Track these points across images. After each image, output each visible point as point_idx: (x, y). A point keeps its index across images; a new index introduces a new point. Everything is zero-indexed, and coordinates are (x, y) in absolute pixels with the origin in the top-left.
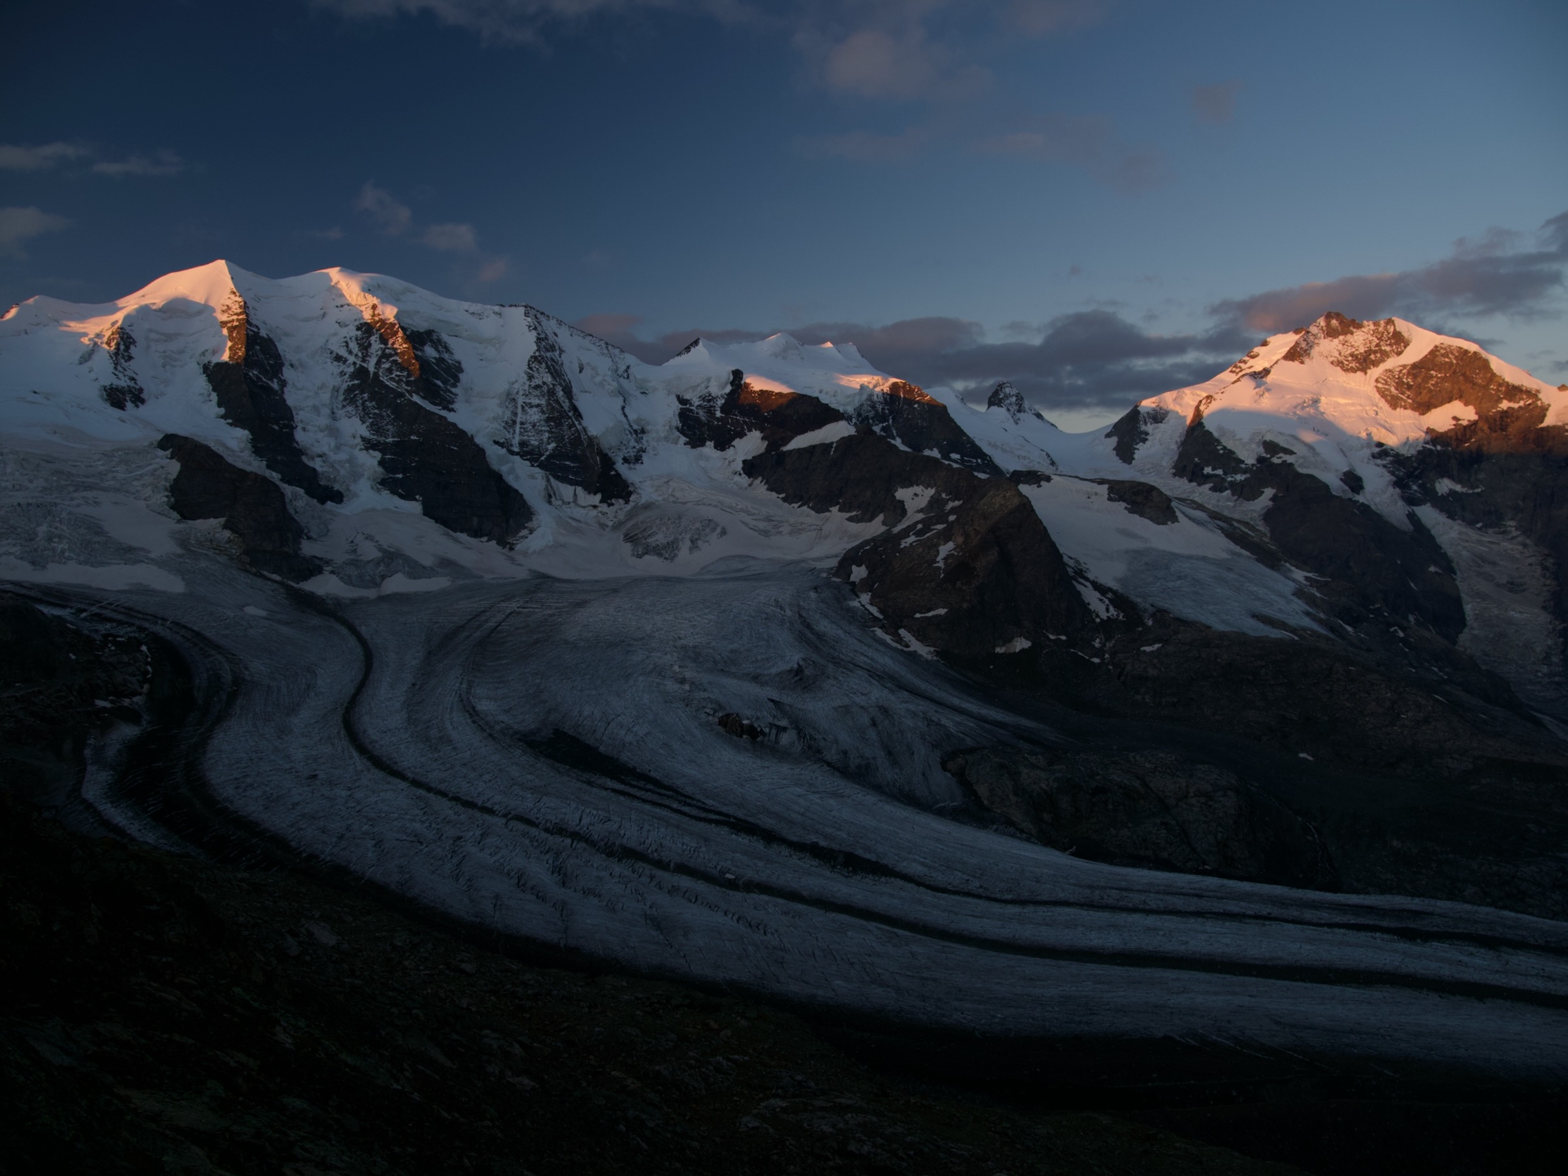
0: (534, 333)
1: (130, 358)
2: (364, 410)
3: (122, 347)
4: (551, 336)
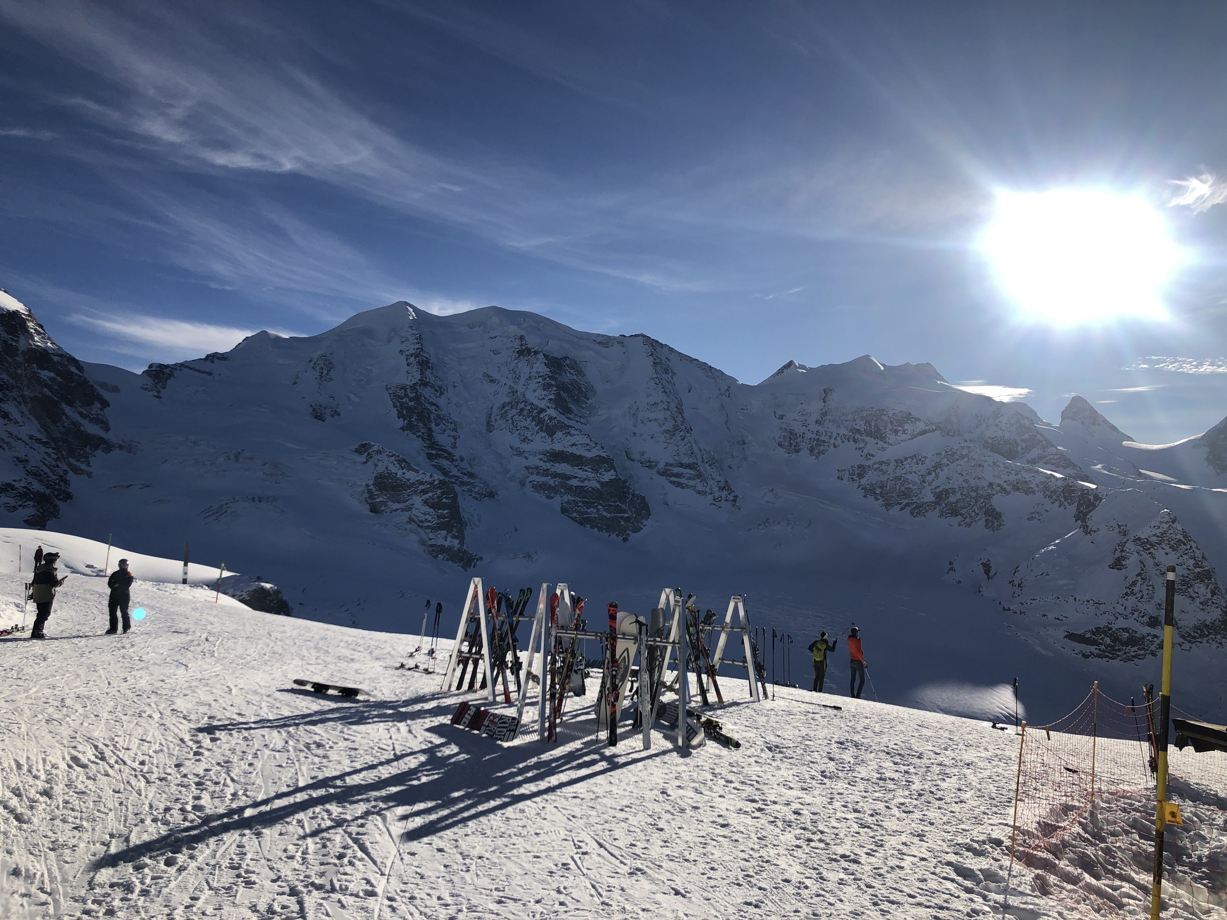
0: (651, 358)
1: (331, 379)
2: (513, 423)
3: (325, 372)
4: (664, 359)
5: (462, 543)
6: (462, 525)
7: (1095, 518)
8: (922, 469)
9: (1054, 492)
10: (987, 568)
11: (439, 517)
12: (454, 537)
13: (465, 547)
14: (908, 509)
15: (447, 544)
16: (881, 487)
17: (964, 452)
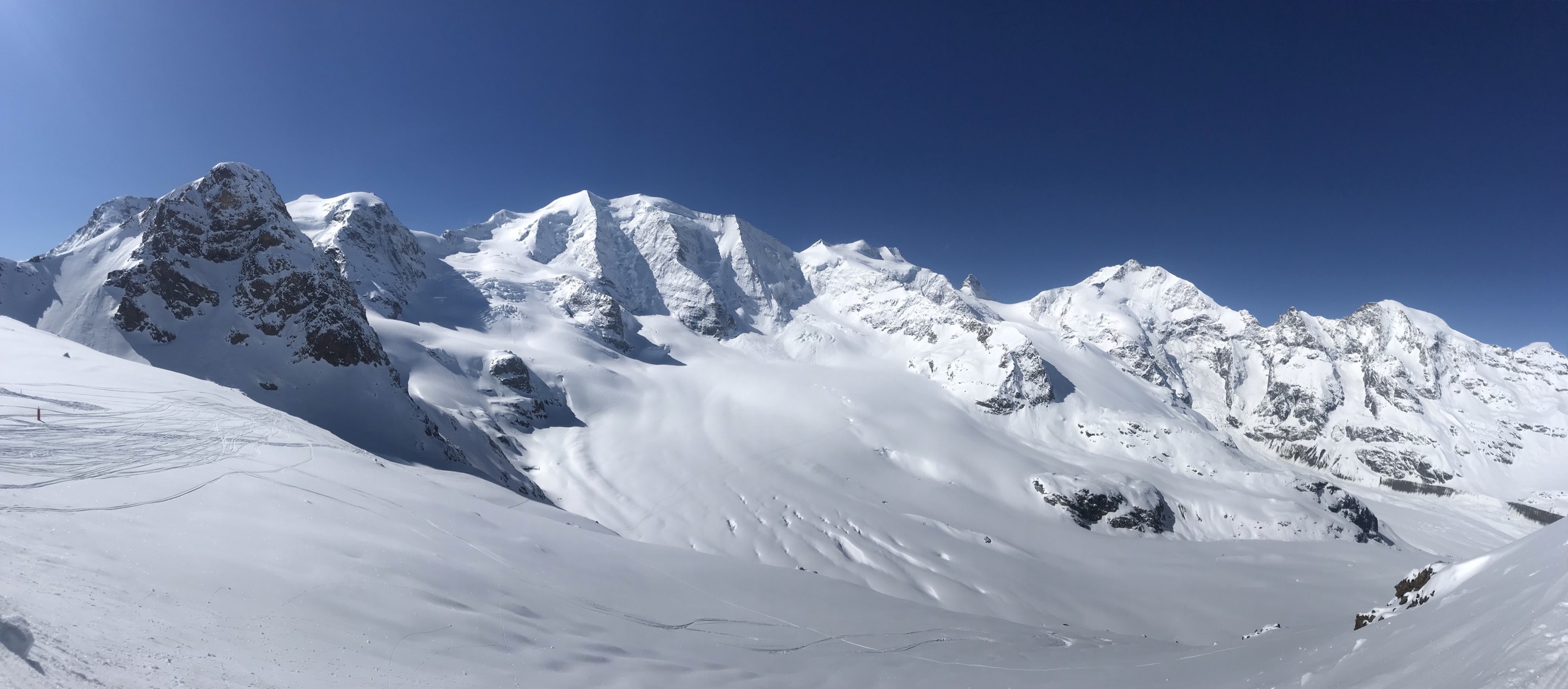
0: (739, 231)
5: (623, 337)
6: (622, 326)
7: (990, 340)
8: (895, 308)
9: (965, 325)
10: (931, 364)
11: (609, 322)
12: (619, 334)
13: (624, 340)
14: (886, 330)
15: (614, 338)
16: (871, 317)
17: (918, 300)
